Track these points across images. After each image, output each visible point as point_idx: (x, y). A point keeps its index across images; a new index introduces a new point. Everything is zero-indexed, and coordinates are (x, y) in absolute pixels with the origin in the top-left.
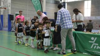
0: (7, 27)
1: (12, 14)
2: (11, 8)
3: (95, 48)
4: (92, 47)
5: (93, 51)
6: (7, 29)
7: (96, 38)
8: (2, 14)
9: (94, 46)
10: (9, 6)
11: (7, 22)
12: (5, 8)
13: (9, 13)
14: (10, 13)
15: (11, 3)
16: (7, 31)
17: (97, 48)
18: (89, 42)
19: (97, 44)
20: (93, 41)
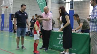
0: (8, 27)
1: (13, 14)
2: (13, 7)
6: (8, 29)
8: (3, 13)
10: (11, 5)
11: (9, 22)
12: (7, 7)
13: (10, 12)
14: (12, 13)
15: (13, 2)
16: (8, 32)
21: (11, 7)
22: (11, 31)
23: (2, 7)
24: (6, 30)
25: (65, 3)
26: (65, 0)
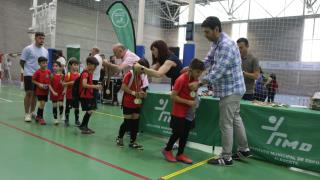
1: (57, 49)
2: (57, 34)
4: (269, 142)
7: (282, 119)
10: (52, 28)
14: (53, 47)
15: (58, 20)
18: (264, 127)
21: (53, 33)
23: (31, 32)
25: (178, 27)
26: (177, 20)
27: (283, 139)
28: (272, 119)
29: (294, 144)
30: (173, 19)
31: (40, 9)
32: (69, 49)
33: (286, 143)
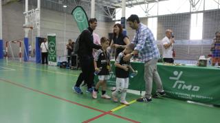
2: (41, 28)
3: (179, 87)
4: (174, 87)
5: (176, 93)
6: (35, 59)
7: (181, 73)
8: (26, 36)
9: (178, 84)
10: (38, 24)
12: (32, 28)
13: (37, 35)
14: (39, 36)
15: (41, 20)
17: (183, 88)
18: (171, 78)
19: (183, 82)
20: (176, 76)
21: (38, 27)
22: (39, 62)
23: (25, 27)
24: (32, 61)
25: (115, 21)
26: (114, 17)
27: (183, 84)
28: (176, 73)
29: (189, 87)
30: (112, 17)
31: (29, 13)
32: (49, 37)
33: (185, 87)
